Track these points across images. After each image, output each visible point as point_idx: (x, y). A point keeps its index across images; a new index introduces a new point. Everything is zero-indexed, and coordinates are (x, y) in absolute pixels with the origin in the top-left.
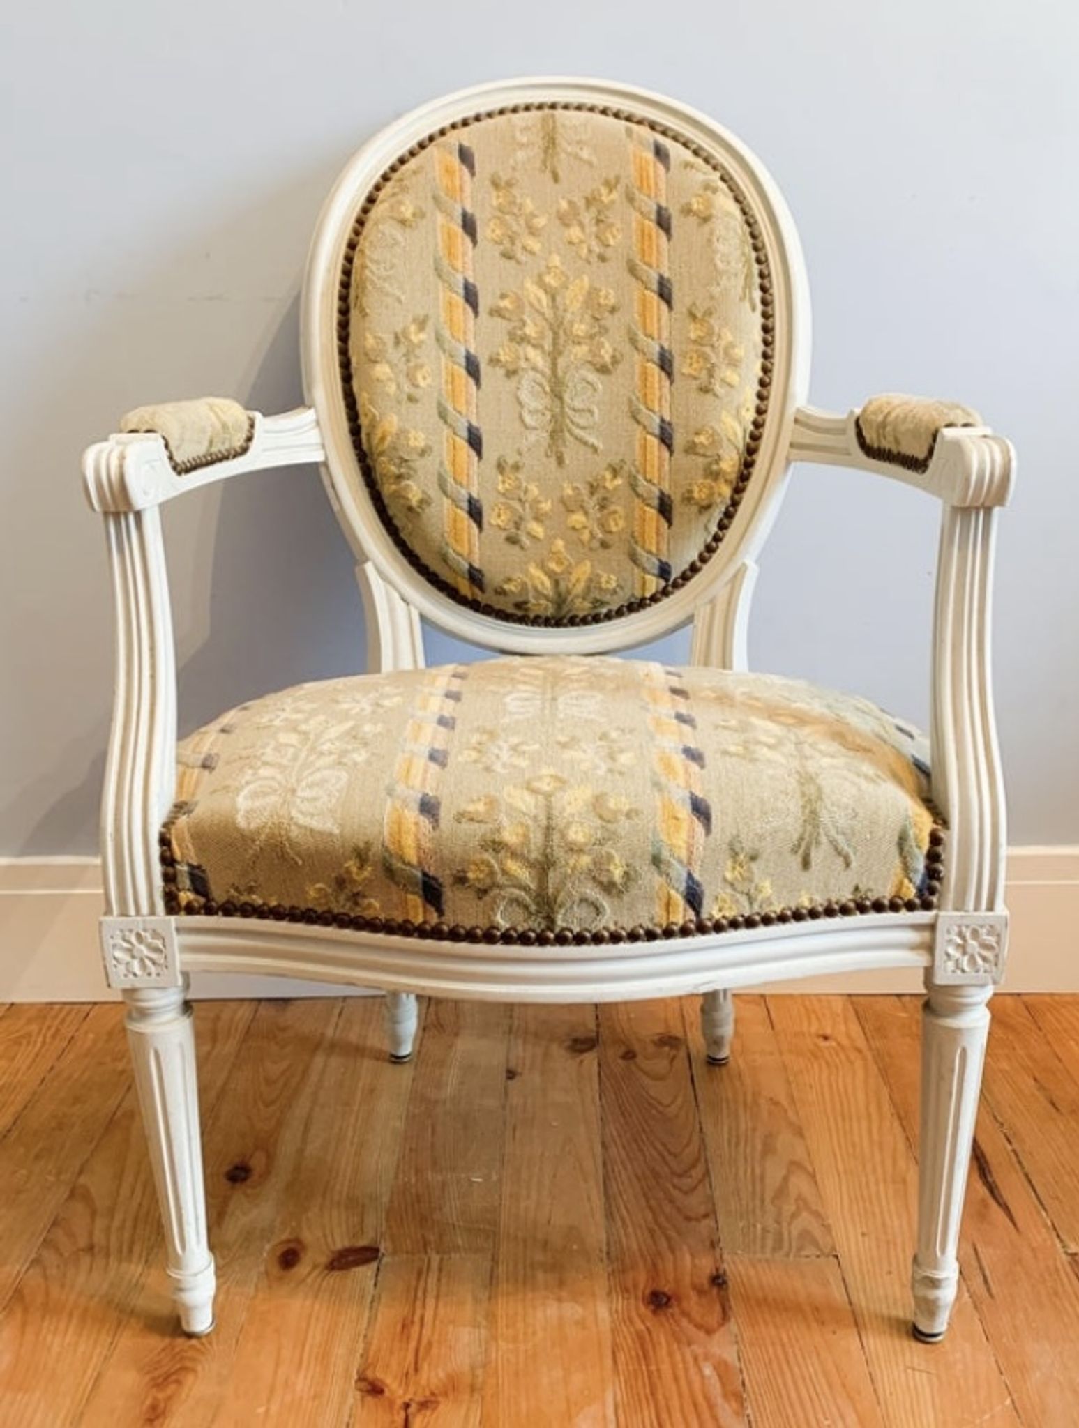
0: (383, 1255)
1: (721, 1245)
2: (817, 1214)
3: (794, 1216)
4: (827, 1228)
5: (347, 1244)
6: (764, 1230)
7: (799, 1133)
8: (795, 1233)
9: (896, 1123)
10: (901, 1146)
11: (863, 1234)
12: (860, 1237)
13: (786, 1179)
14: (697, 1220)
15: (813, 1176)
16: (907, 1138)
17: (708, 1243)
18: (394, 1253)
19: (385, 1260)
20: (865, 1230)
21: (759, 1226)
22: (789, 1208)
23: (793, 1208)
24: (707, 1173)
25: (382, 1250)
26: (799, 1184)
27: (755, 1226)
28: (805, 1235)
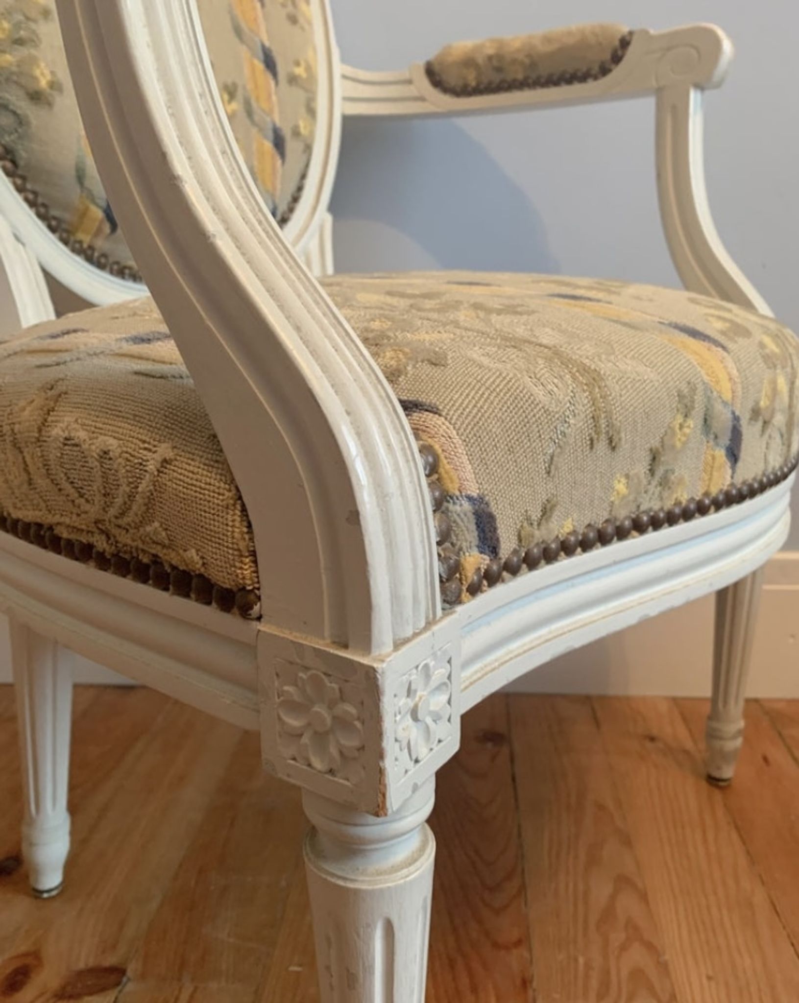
0: (129, 980)
1: (535, 984)
2: (650, 946)
3: (623, 948)
4: (664, 968)
5: (92, 963)
6: (588, 966)
7: (627, 842)
8: (625, 973)
9: (735, 836)
10: (742, 861)
11: (709, 978)
12: (705, 980)
13: (613, 898)
14: (507, 948)
15: (644, 897)
16: (748, 853)
17: (518, 982)
18: (143, 976)
19: (130, 987)
20: (711, 973)
21: (581, 960)
22: (618, 937)
23: (622, 936)
24: (523, 888)
25: (130, 973)
26: (628, 904)
27: (576, 960)
28: (637, 974)
